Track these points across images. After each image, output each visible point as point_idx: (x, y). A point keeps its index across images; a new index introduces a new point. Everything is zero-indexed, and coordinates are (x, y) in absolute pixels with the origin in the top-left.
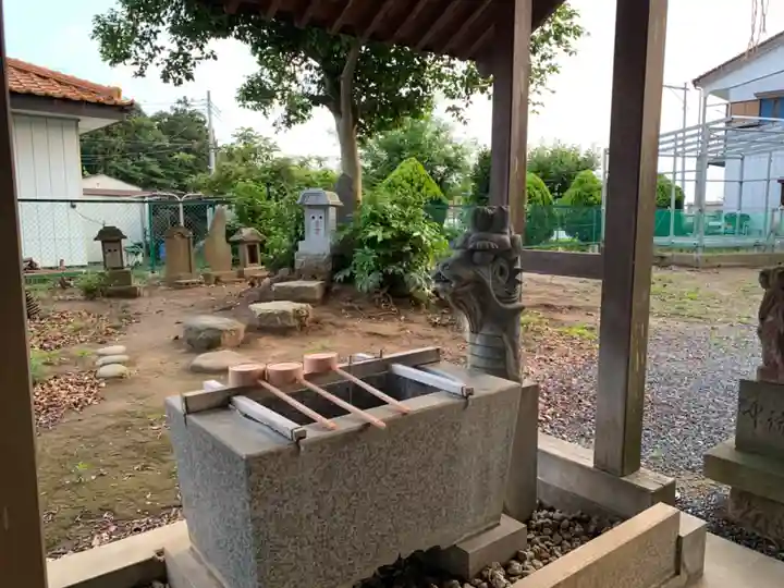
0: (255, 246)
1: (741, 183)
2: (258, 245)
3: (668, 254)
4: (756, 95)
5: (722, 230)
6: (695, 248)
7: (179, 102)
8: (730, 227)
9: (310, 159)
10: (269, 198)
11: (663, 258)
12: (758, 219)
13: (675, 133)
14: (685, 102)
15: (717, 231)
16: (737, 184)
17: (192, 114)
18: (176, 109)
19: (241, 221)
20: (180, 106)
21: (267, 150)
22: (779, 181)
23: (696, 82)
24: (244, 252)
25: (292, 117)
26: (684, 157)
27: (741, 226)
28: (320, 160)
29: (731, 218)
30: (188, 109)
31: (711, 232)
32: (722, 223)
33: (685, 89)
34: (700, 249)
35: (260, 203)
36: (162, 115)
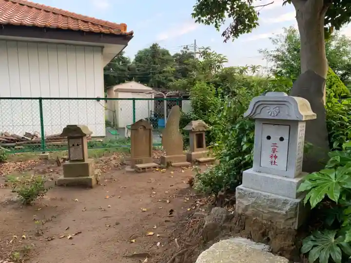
0: (201, 135)
2: (204, 134)
7: (184, 48)
9: (247, 68)
10: (217, 95)
17: (190, 54)
18: (183, 51)
19: (195, 112)
20: (184, 50)
21: (219, 62)
24: (194, 140)
25: (240, 27)
28: (254, 69)
30: (188, 51)
35: (211, 99)
36: (177, 55)
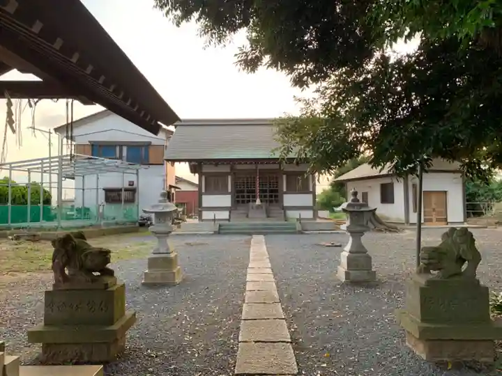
1: (83, 190)
3: (39, 233)
4: (89, 142)
5: (74, 217)
6: (56, 229)
8: (79, 216)
11: (34, 236)
12: (93, 210)
13: (42, 159)
14: (50, 140)
15: (71, 217)
16: (81, 190)
22: (104, 189)
23: (56, 130)
26: (50, 173)
27: (85, 214)
29: (78, 210)
31: (69, 218)
32: (74, 213)
33: (50, 133)
34: (59, 229)
